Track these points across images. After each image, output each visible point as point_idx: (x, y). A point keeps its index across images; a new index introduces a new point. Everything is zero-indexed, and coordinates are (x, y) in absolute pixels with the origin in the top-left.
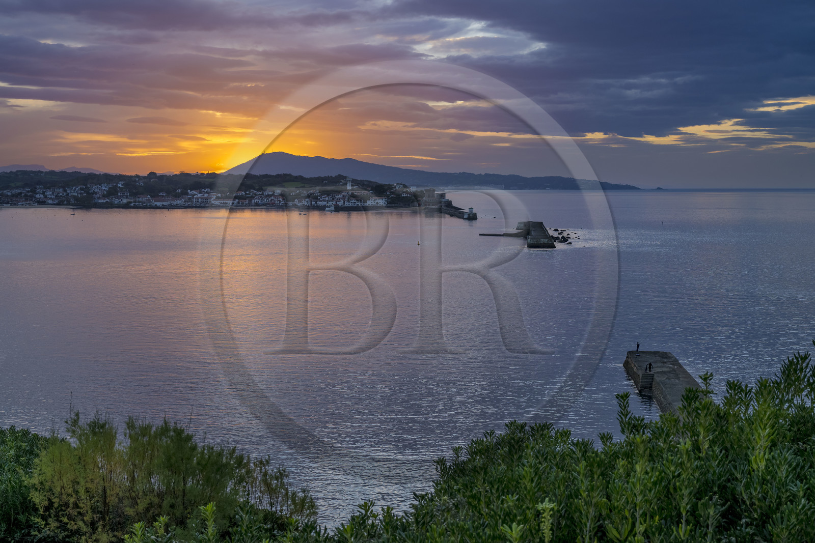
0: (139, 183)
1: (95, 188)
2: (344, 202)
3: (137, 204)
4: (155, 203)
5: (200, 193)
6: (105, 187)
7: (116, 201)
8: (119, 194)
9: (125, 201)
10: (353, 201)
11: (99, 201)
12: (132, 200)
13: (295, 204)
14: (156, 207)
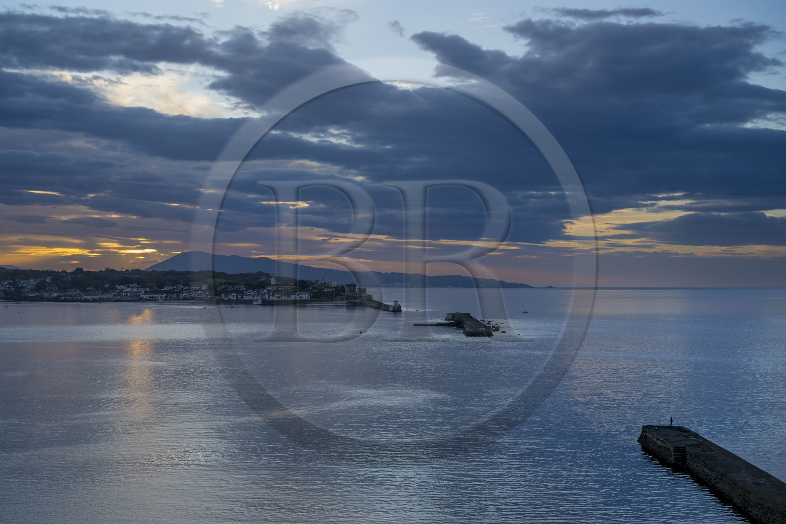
0: (67, 279)
1: (23, 283)
2: (269, 297)
3: (67, 298)
4: (85, 297)
5: (128, 287)
6: (33, 282)
7: (46, 295)
8: (47, 289)
9: (55, 295)
10: (278, 296)
11: (29, 295)
12: (62, 294)
13: (222, 298)
14: (87, 301)
